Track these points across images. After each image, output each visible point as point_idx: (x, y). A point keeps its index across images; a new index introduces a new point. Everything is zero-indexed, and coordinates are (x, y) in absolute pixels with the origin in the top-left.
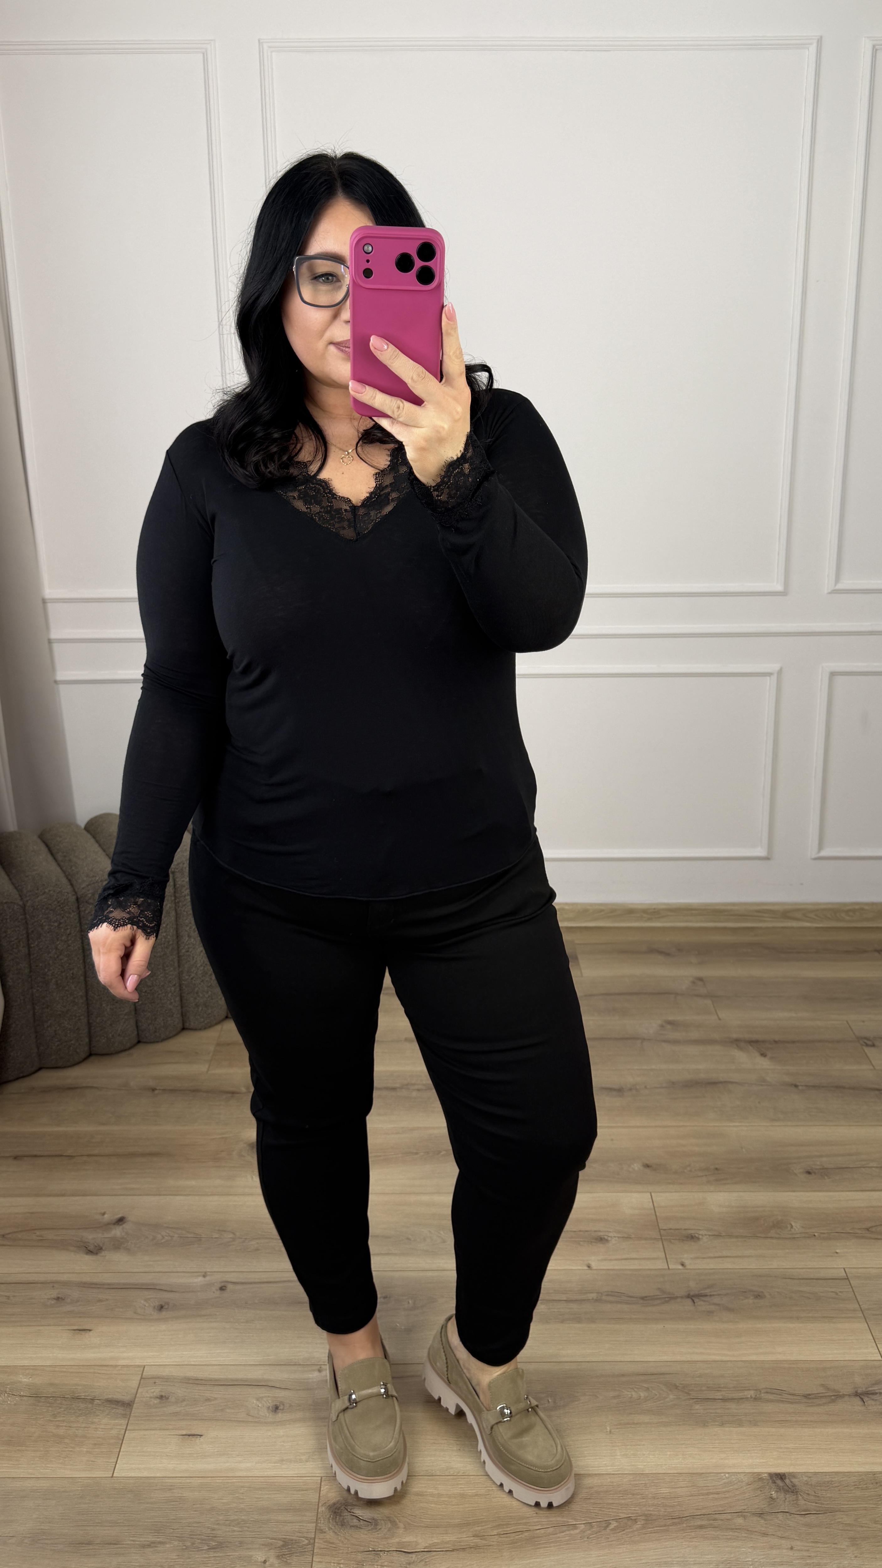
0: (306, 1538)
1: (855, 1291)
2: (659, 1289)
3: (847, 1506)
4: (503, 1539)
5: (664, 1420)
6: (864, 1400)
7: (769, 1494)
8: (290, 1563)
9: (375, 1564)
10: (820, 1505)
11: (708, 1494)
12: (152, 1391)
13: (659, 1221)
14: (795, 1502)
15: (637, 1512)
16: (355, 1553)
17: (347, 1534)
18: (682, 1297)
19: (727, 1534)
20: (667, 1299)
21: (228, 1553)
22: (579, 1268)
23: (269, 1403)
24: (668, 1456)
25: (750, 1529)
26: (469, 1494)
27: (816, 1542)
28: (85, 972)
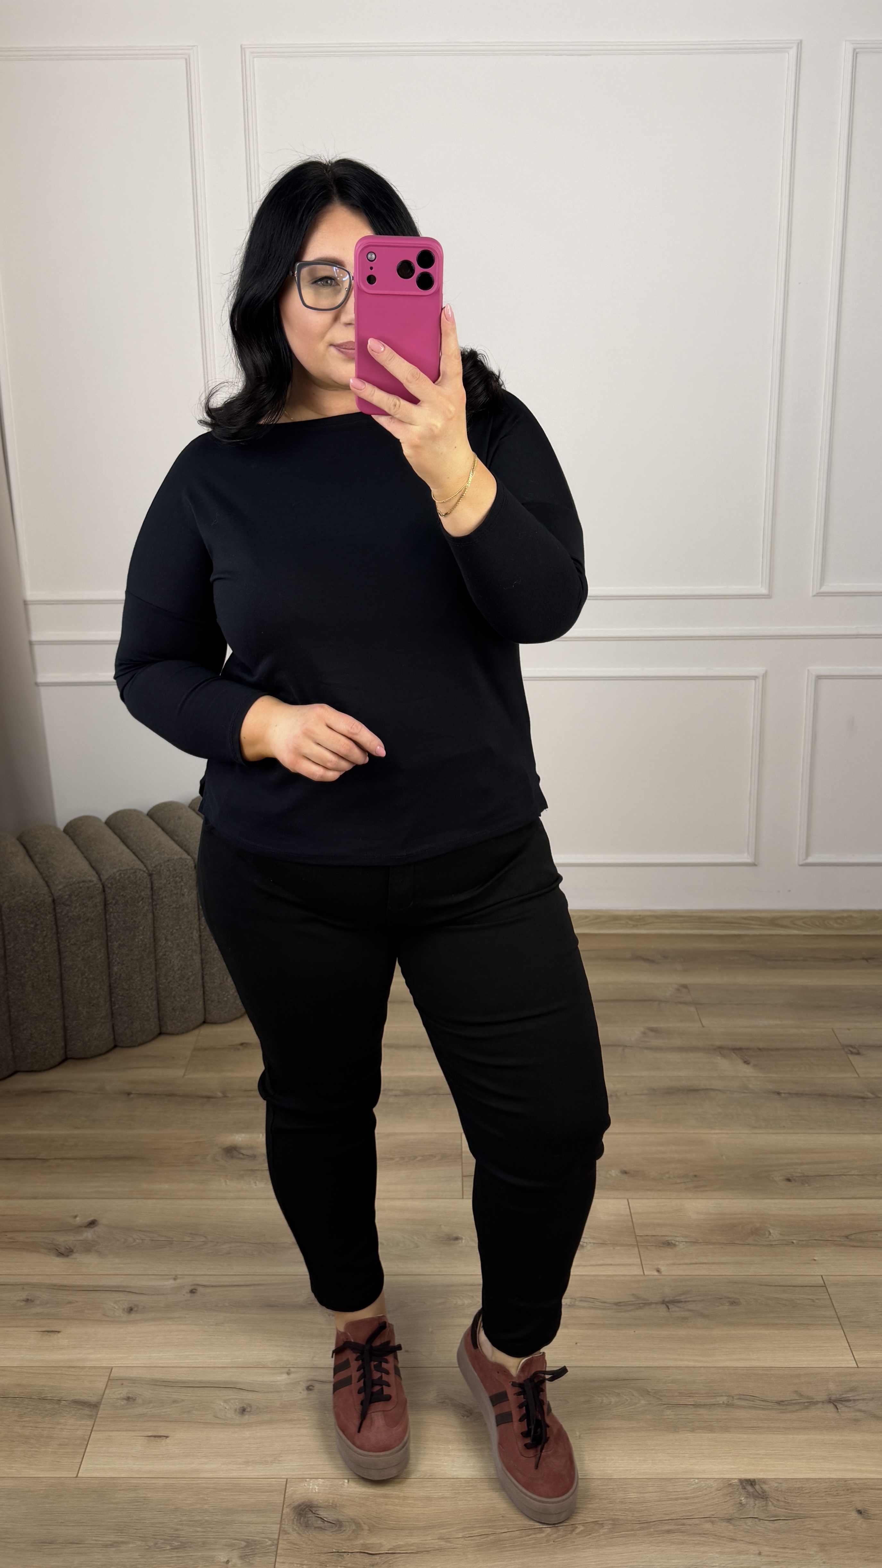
0: (270, 1539)
1: (832, 1298)
2: (633, 1295)
3: (817, 1513)
4: (467, 1542)
5: (635, 1426)
6: (838, 1407)
7: (739, 1500)
8: (252, 1564)
9: (339, 1565)
10: (790, 1512)
11: (676, 1499)
12: (120, 1392)
13: (635, 1227)
14: (765, 1508)
15: (604, 1516)
16: (319, 1555)
17: (311, 1536)
18: (656, 1303)
19: (695, 1539)
20: (641, 1305)
21: (191, 1553)
23: (236, 1405)
24: (637, 1461)
25: (719, 1534)
26: (434, 1496)
27: (785, 1548)
28: (61, 974)
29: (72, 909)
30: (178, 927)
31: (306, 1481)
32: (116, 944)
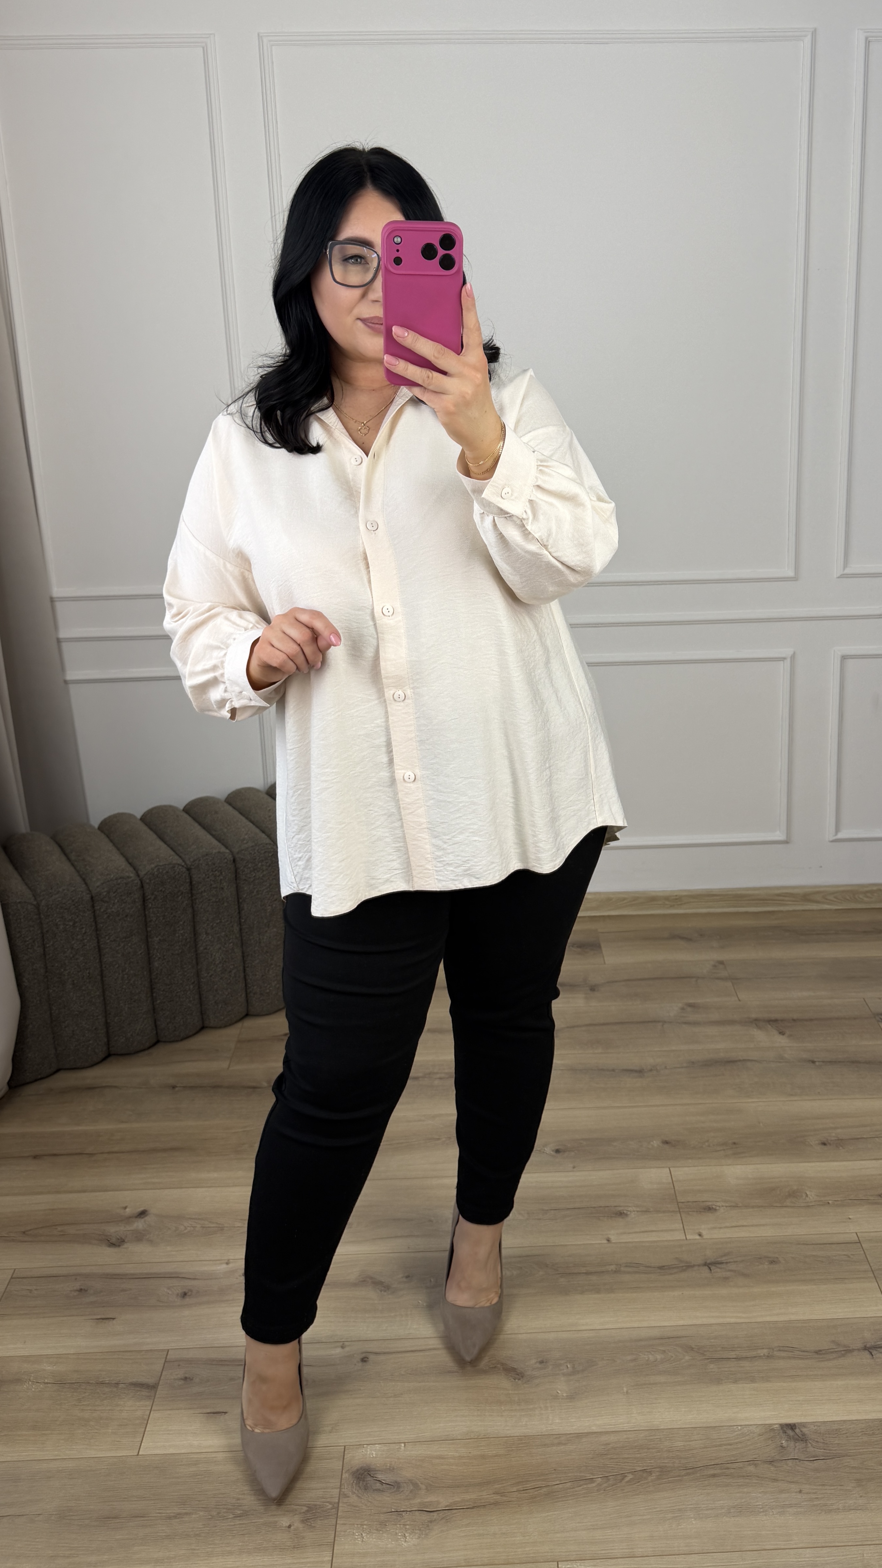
0: (330, 1503)
1: (866, 1253)
2: (676, 1258)
3: (854, 1451)
4: (523, 1495)
5: (679, 1380)
6: (873, 1354)
7: (780, 1443)
8: (314, 1527)
9: (398, 1523)
10: (828, 1451)
11: (720, 1445)
12: (177, 1373)
13: (677, 1195)
14: (805, 1449)
15: (652, 1464)
16: (378, 1515)
17: (370, 1497)
18: (699, 1266)
19: (738, 1481)
20: (684, 1268)
21: (254, 1520)
22: (600, 1242)
24: (683, 1412)
25: (762, 1476)
26: (489, 1455)
27: (824, 1485)
28: (102, 971)
29: (111, 906)
30: (219, 921)
31: (364, 1447)
32: (156, 939)
